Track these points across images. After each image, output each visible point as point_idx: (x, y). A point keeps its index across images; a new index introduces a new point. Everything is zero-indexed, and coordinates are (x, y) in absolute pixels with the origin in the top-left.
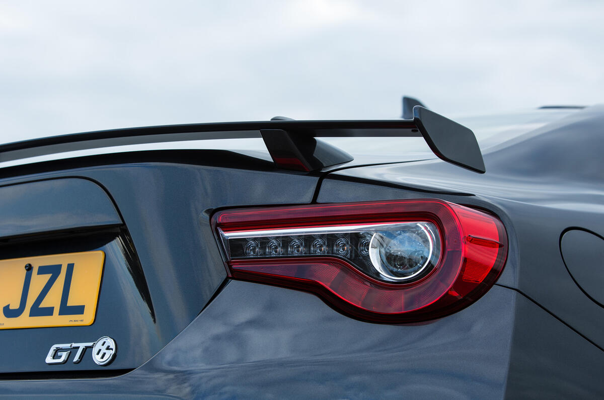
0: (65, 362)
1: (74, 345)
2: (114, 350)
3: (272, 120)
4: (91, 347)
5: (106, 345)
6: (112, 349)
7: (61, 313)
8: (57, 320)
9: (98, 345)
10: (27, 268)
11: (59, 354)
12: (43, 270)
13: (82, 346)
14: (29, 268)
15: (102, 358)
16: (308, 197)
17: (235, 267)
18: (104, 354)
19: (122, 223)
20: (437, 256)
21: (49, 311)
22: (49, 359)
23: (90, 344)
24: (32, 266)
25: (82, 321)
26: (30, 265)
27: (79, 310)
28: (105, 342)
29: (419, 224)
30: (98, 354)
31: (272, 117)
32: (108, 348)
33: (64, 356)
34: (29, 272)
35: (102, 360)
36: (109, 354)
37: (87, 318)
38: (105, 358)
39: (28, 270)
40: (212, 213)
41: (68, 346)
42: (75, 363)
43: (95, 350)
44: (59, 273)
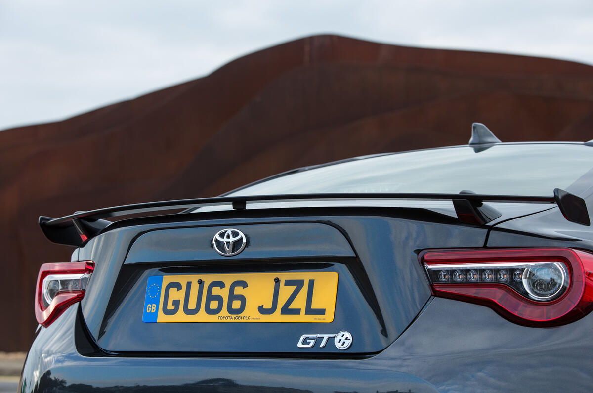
0: (313, 347)
1: (319, 335)
2: (351, 339)
3: (460, 193)
4: (334, 337)
5: (345, 337)
6: (350, 339)
7: (306, 313)
8: (303, 318)
9: (339, 337)
10: (276, 281)
11: (308, 341)
12: (288, 283)
13: (326, 336)
14: (277, 281)
15: (343, 344)
16: (481, 244)
17: (438, 289)
18: (344, 343)
19: (355, 255)
20: (567, 283)
21: (297, 312)
22: (300, 345)
23: (332, 335)
24: (280, 279)
25: (324, 319)
26: (278, 279)
27: (322, 312)
28: (344, 335)
29: (556, 263)
30: (339, 342)
31: (460, 192)
32: (347, 339)
33: (312, 342)
34: (278, 283)
35: (343, 346)
36: (348, 343)
37: (329, 317)
38: (345, 345)
39: (276, 282)
40: (418, 251)
41: (315, 336)
42: (321, 348)
43: (336, 340)
44: (303, 285)
